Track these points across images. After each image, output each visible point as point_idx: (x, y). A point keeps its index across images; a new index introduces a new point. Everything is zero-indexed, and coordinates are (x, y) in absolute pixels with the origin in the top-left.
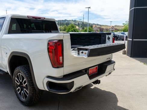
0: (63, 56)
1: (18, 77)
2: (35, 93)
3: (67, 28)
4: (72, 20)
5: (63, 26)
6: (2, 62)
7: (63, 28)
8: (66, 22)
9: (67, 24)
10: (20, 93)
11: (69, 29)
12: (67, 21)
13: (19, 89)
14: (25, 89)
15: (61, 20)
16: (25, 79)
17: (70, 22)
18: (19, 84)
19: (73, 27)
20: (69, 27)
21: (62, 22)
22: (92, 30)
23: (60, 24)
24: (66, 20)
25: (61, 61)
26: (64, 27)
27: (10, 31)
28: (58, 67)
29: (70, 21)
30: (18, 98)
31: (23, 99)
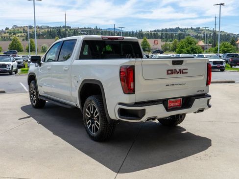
0: (134, 81)
1: (89, 109)
2: (107, 125)
3: (179, 45)
4: (192, 29)
5: (171, 41)
6: (71, 93)
7: (171, 45)
8: (179, 32)
9: (181, 37)
10: (91, 127)
11: (183, 47)
12: (182, 30)
13: (90, 122)
14: (96, 121)
15: (168, 28)
16: (97, 110)
17: (187, 32)
18: (89, 116)
19: (191, 44)
20: (182, 42)
21: (169, 33)
22: (231, 50)
23: (166, 37)
24: (178, 29)
25: (132, 87)
26: (173, 42)
27: (82, 57)
28: (129, 94)
29: (187, 29)
30: (88, 133)
31: (94, 134)
